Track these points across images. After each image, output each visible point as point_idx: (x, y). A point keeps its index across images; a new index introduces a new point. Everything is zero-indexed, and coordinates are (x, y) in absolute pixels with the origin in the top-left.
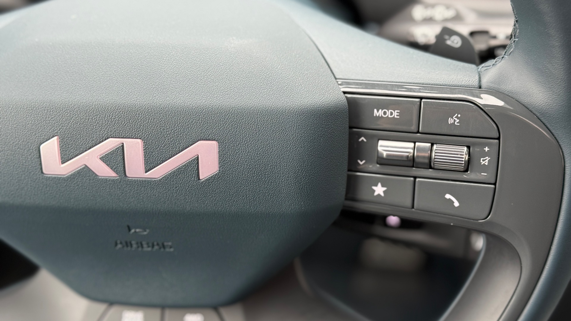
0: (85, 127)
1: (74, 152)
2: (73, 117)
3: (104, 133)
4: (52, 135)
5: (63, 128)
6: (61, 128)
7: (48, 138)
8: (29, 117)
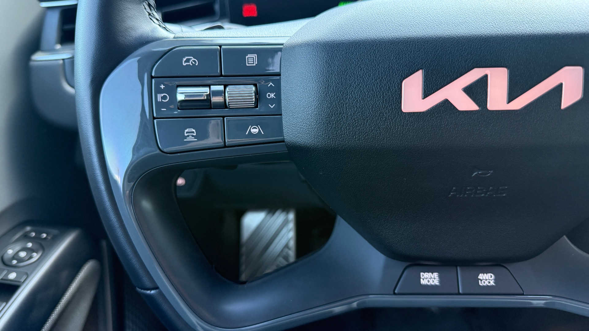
0: (451, 59)
1: (437, 85)
2: (438, 49)
3: (470, 63)
4: (417, 68)
5: (428, 61)
6: (427, 61)
7: (412, 71)
8: (393, 53)
